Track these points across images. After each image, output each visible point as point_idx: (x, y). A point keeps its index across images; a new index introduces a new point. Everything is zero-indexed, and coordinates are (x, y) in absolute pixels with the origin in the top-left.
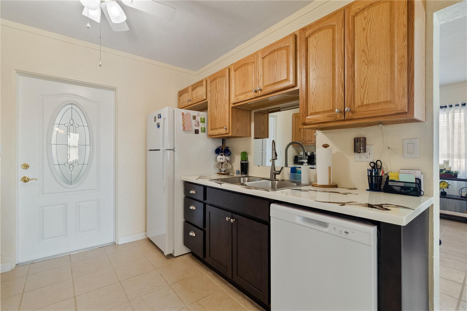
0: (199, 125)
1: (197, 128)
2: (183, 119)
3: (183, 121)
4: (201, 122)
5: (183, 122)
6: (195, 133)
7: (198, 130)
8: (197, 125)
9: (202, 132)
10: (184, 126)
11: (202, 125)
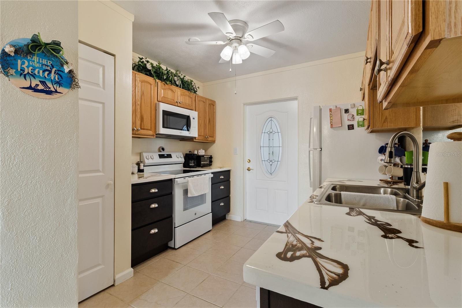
0: (354, 118)
1: (351, 123)
2: (331, 116)
3: (330, 117)
4: (357, 115)
5: (330, 119)
6: (348, 130)
7: (353, 125)
8: (351, 119)
9: (358, 127)
10: (332, 123)
11: (360, 118)
